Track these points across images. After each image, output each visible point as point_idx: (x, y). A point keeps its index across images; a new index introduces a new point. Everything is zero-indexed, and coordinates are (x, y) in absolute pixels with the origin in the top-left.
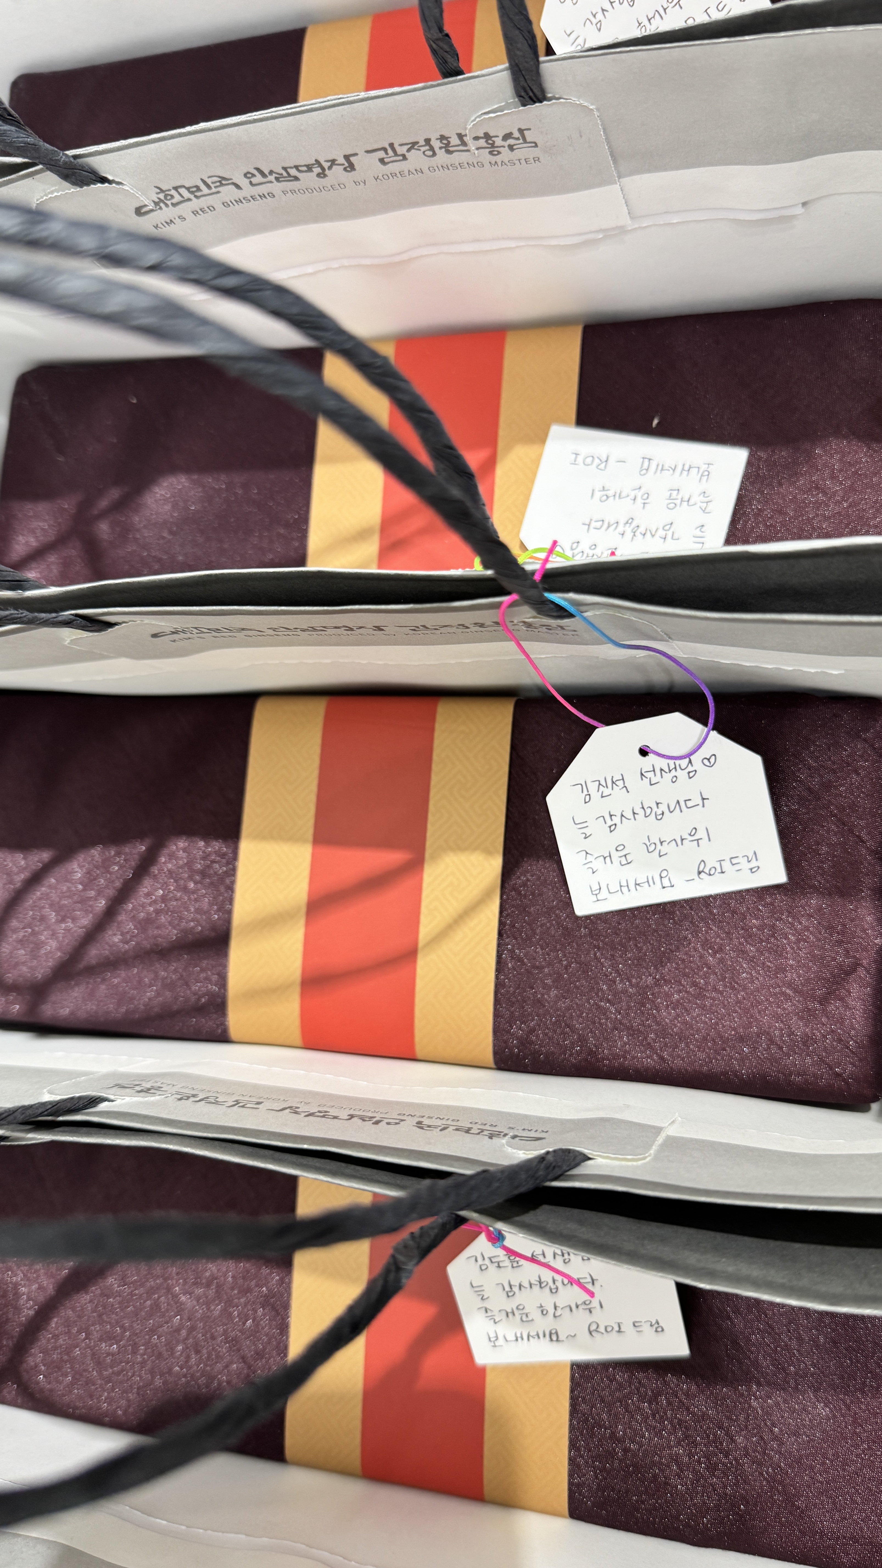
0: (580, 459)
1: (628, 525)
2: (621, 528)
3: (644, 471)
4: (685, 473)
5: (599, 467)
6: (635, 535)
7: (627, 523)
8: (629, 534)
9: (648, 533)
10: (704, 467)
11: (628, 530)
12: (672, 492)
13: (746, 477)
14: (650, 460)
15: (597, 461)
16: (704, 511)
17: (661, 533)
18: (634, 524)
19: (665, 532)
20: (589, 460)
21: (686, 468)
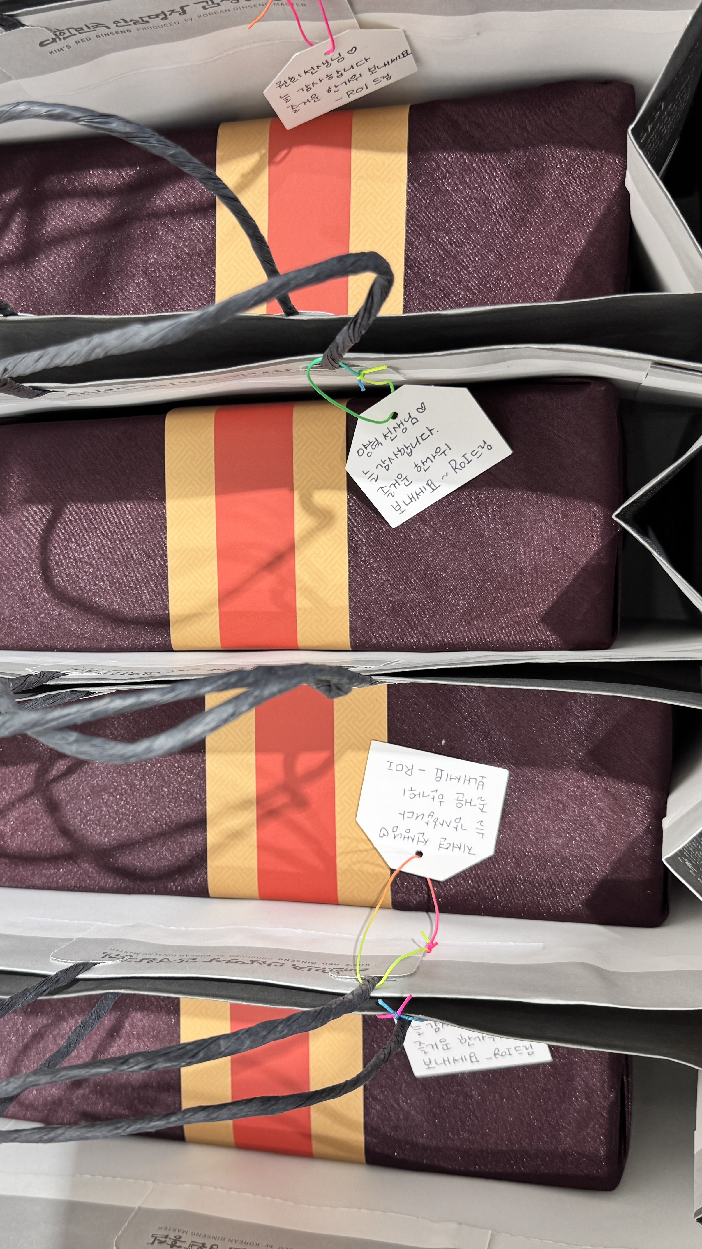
0: (393, 767)
1: (430, 817)
2: (426, 819)
3: (438, 779)
4: (467, 782)
5: (407, 773)
6: (436, 825)
7: (430, 815)
8: (432, 824)
9: (445, 824)
10: (479, 779)
11: (431, 820)
12: (459, 795)
13: (509, 786)
14: (442, 770)
15: (405, 769)
16: (482, 810)
17: (454, 824)
18: (434, 817)
19: (456, 824)
20: (399, 768)
21: (468, 778)
